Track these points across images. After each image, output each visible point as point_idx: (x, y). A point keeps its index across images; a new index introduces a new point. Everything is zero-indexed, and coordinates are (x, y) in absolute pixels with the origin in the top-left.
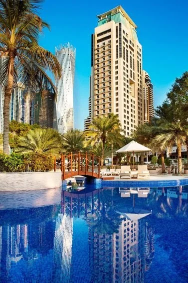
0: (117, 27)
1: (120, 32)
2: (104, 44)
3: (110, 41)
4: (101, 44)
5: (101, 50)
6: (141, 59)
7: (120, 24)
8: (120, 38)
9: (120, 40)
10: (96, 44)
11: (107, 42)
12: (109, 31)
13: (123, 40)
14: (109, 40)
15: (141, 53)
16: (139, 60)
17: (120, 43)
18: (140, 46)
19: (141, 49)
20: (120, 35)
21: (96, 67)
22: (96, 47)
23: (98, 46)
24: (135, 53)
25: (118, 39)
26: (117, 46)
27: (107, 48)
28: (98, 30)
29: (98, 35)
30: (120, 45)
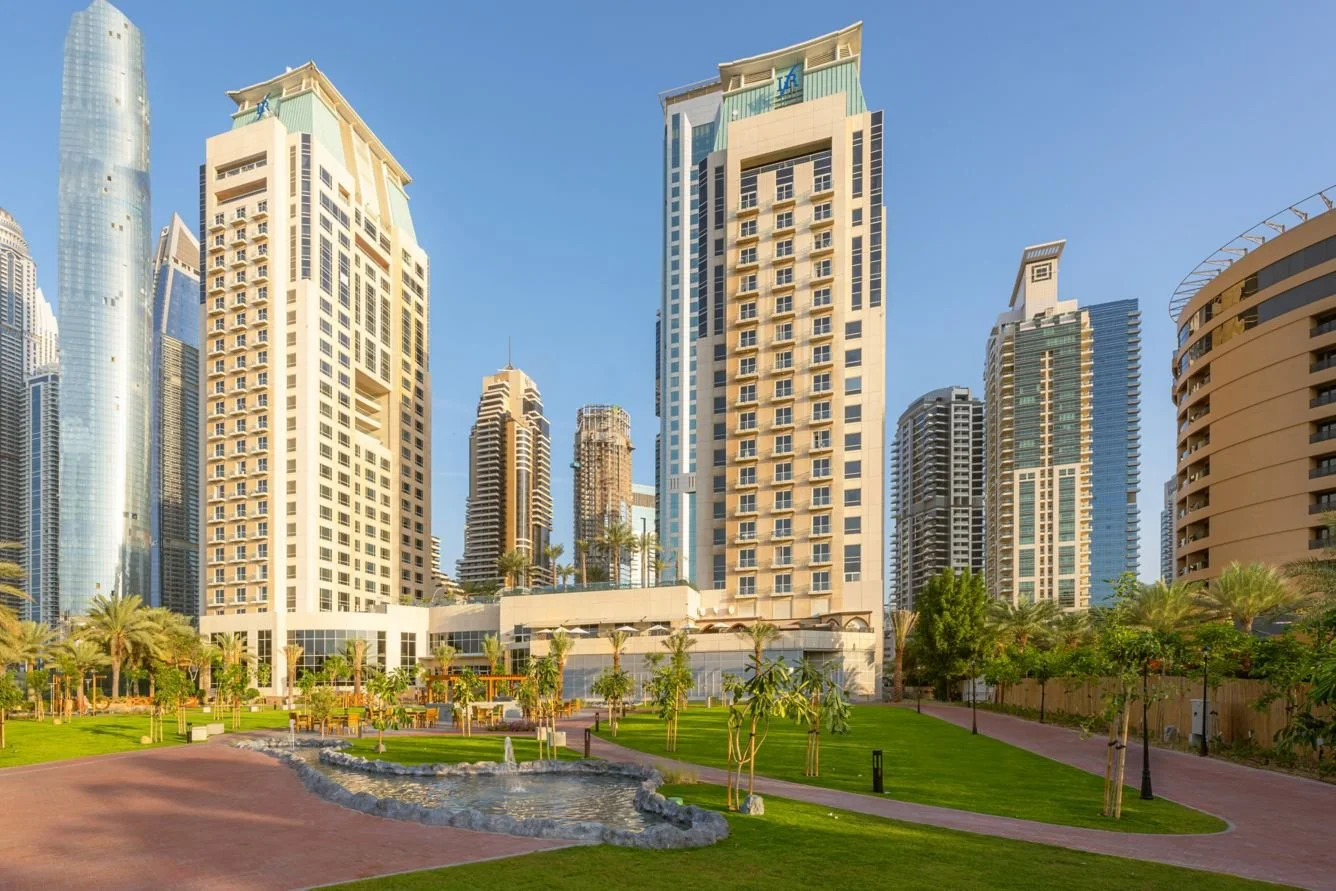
0: (293, 149)
1: (306, 173)
2: (241, 212)
3: (263, 205)
4: (230, 210)
5: (231, 236)
6: (424, 304)
7: (306, 138)
8: (306, 199)
9: (307, 207)
10: (213, 207)
11: (251, 203)
12: (260, 159)
13: (317, 209)
14: (260, 197)
15: (423, 284)
16: (411, 309)
17: (306, 221)
18: (420, 257)
19: (424, 266)
20: (307, 185)
21: (211, 305)
22: (211, 223)
23: (220, 218)
24: (394, 280)
25: (298, 201)
26: (293, 230)
27: (252, 230)
28: (221, 149)
29: (221, 172)
30: (306, 229)
